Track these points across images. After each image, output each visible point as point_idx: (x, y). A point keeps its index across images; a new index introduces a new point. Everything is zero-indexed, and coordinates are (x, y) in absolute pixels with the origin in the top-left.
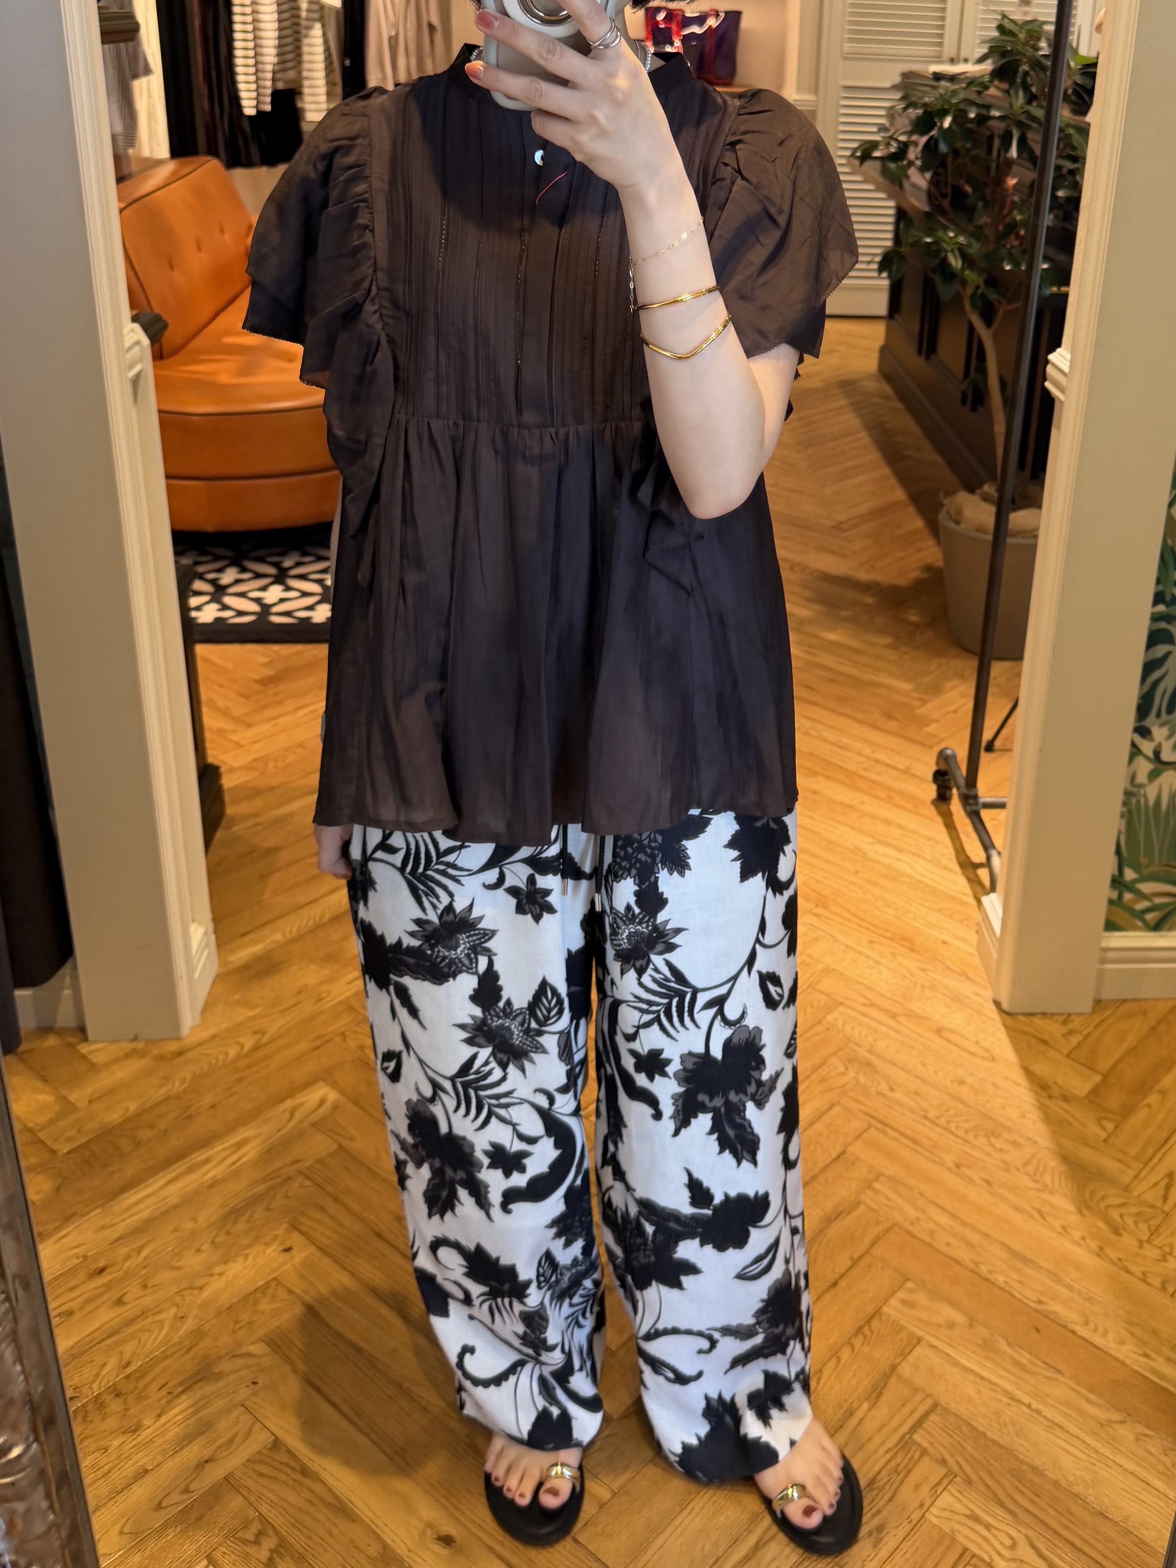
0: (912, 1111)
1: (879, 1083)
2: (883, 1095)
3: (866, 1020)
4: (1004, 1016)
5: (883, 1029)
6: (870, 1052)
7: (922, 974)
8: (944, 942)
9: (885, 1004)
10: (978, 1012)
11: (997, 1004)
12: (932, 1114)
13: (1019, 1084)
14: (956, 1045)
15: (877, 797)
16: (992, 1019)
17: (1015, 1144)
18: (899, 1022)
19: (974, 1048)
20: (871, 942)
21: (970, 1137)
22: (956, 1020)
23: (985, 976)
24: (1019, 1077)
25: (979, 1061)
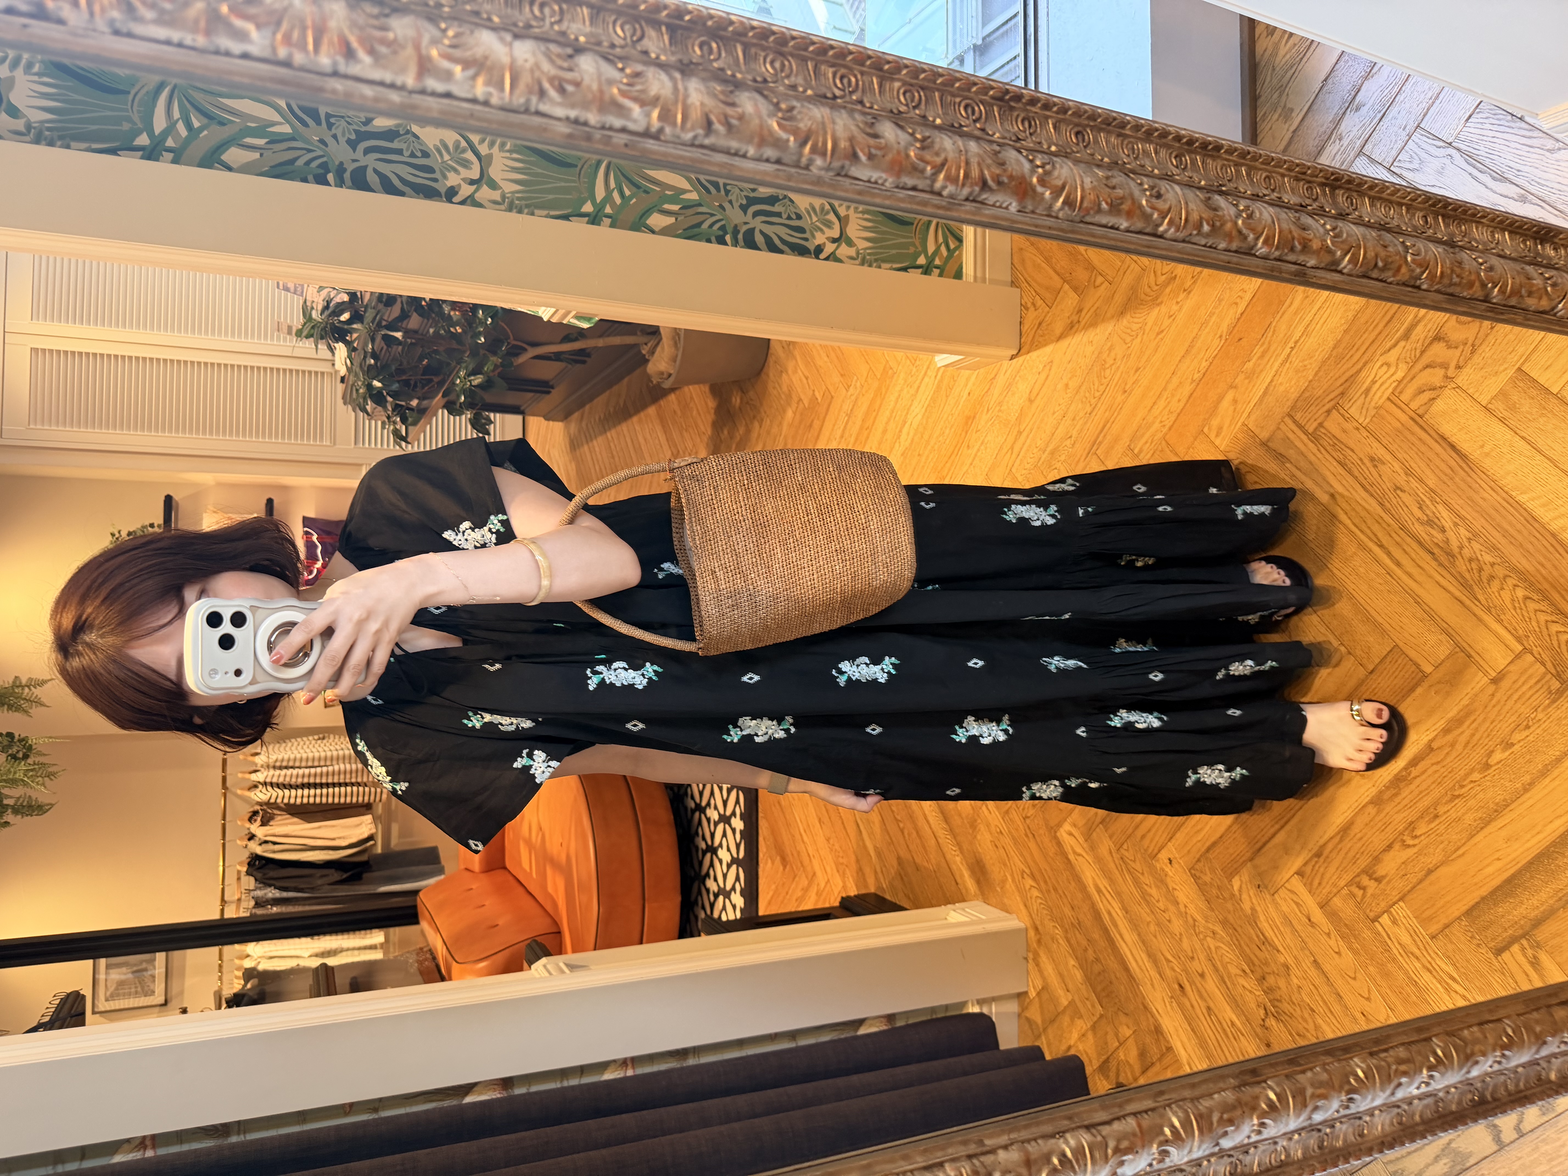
0: (1086, 423)
4: (1022, 351)
5: (1028, 441)
7: (991, 411)
8: (969, 394)
9: (1011, 439)
10: (1019, 372)
11: (1012, 358)
12: (1089, 409)
13: (1069, 344)
14: (1040, 389)
16: (1024, 361)
17: (1110, 349)
18: (1024, 429)
19: (1043, 376)
20: (968, 447)
21: (1105, 382)
22: (1022, 388)
23: (994, 365)
24: (1063, 345)
25: (1052, 373)
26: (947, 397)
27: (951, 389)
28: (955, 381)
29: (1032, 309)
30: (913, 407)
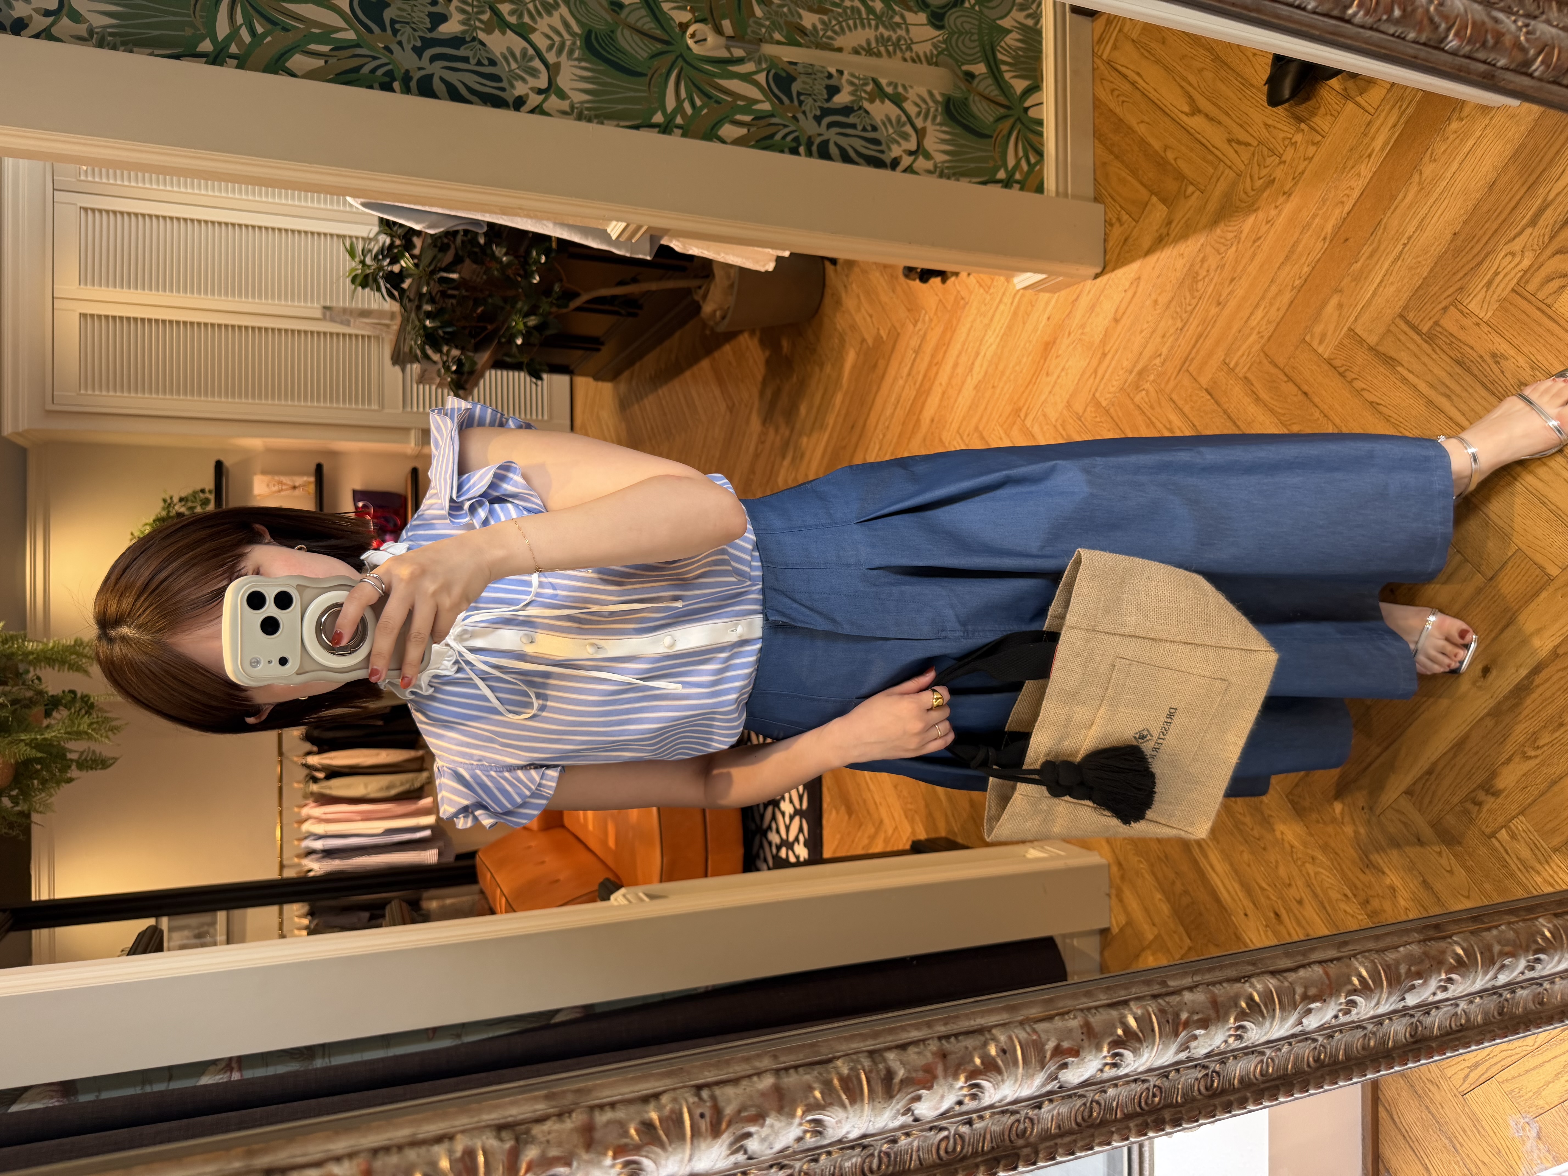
0: (1177, 340)
1: (1155, 365)
2: (1164, 361)
3: (1107, 376)
4: (1106, 270)
5: (1114, 363)
6: (1131, 372)
7: (1072, 335)
8: (1048, 319)
9: (1095, 362)
10: (1102, 292)
11: (1097, 276)
12: (1180, 324)
13: (1158, 258)
14: (1127, 308)
15: (937, 373)
16: (1108, 279)
17: (1203, 261)
18: (1109, 351)
19: (1130, 294)
20: (1047, 374)
21: (1198, 294)
22: (1108, 308)
23: (1075, 286)
24: (1152, 259)
25: (1140, 290)
26: (1024, 323)
27: (1028, 315)
28: (1033, 306)
29: (1117, 225)
30: (987, 337)
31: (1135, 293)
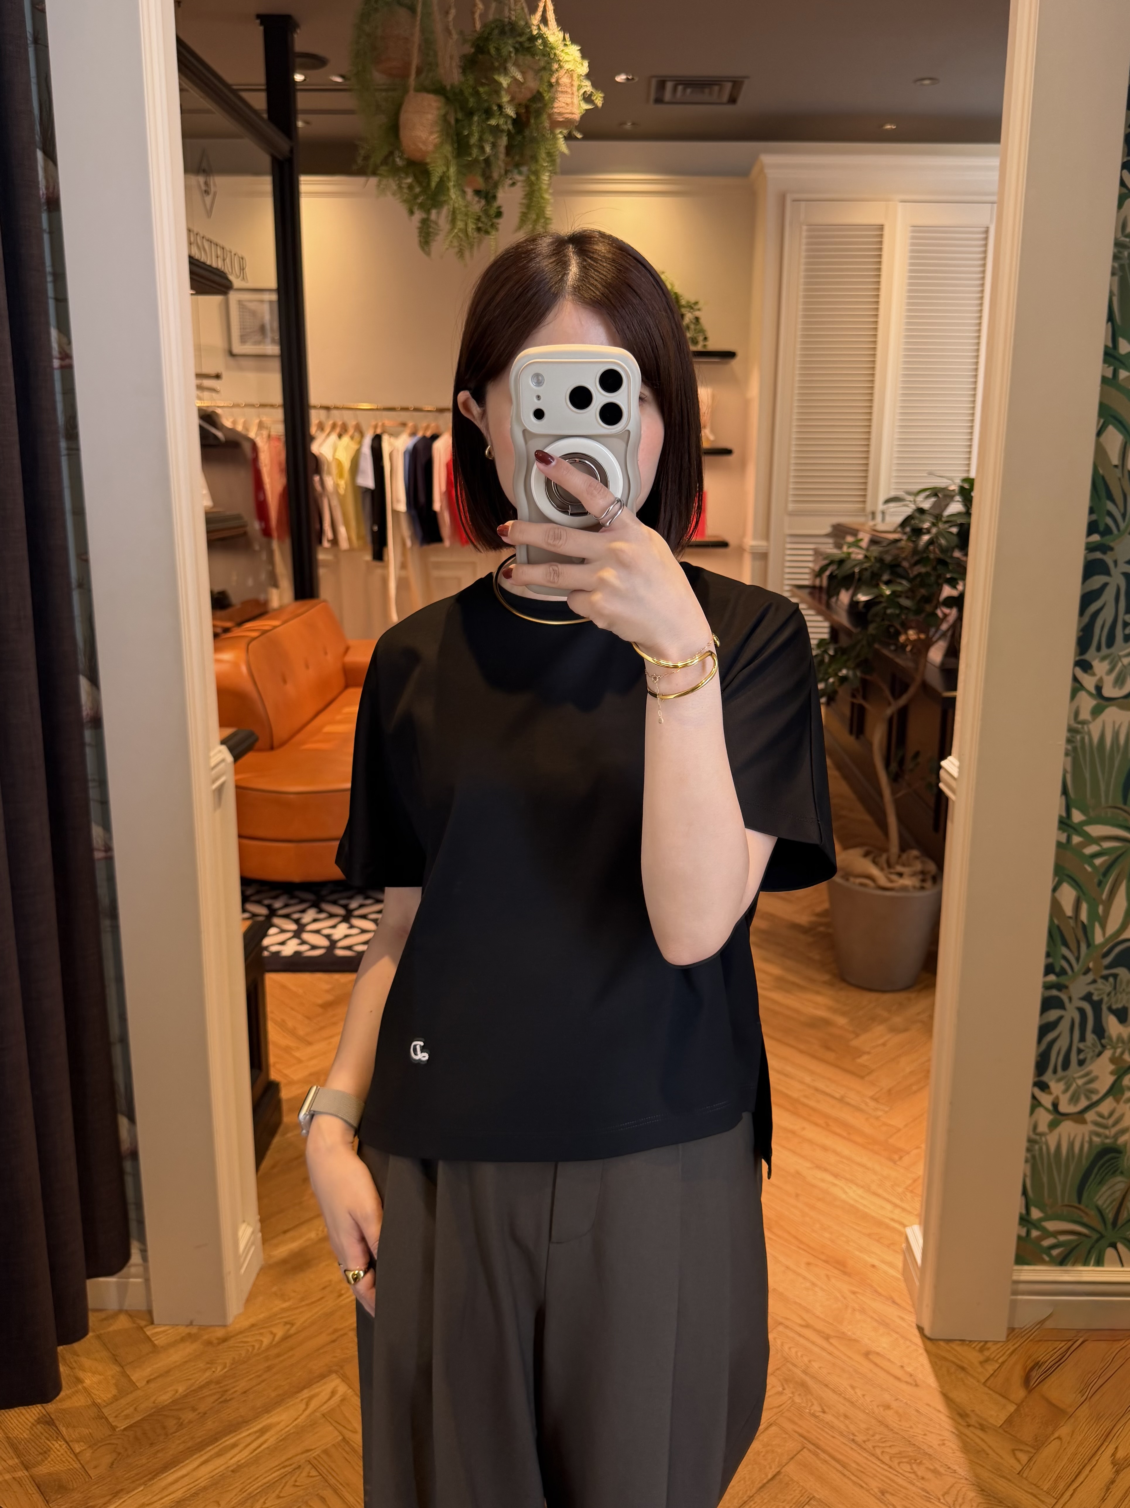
0: (841, 1434)
1: (813, 1404)
2: (817, 1417)
3: (802, 1341)
4: (928, 1343)
6: (805, 1372)
7: (853, 1296)
8: (873, 1266)
9: (820, 1325)
10: (903, 1337)
11: (920, 1329)
12: (860, 1438)
13: (939, 1411)
14: (882, 1368)
15: (816, 1124)
16: (916, 1344)
17: (935, 1471)
18: (831, 1344)
19: (899, 1373)
21: (895, 1464)
22: (883, 1343)
23: (910, 1302)
24: (938, 1403)
25: (904, 1386)
26: (869, 1235)
27: (878, 1241)
28: (888, 1246)
30: (854, 1188)
31: (898, 1379)
